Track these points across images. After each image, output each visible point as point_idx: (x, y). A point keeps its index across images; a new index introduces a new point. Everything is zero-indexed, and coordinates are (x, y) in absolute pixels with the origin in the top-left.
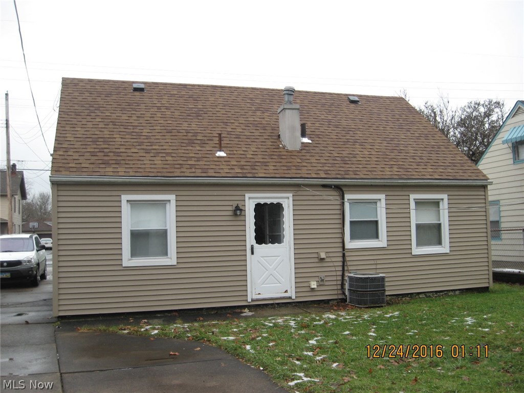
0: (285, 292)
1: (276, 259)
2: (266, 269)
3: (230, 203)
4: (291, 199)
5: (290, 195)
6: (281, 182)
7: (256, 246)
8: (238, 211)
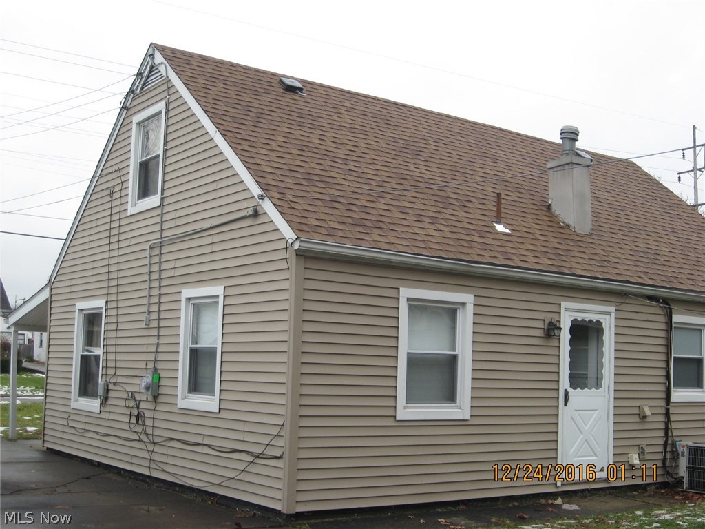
0: (601, 471)
1: (593, 414)
2: (580, 430)
3: (541, 316)
4: (613, 315)
5: (612, 309)
6: (603, 285)
7: (570, 390)
8: (551, 330)
